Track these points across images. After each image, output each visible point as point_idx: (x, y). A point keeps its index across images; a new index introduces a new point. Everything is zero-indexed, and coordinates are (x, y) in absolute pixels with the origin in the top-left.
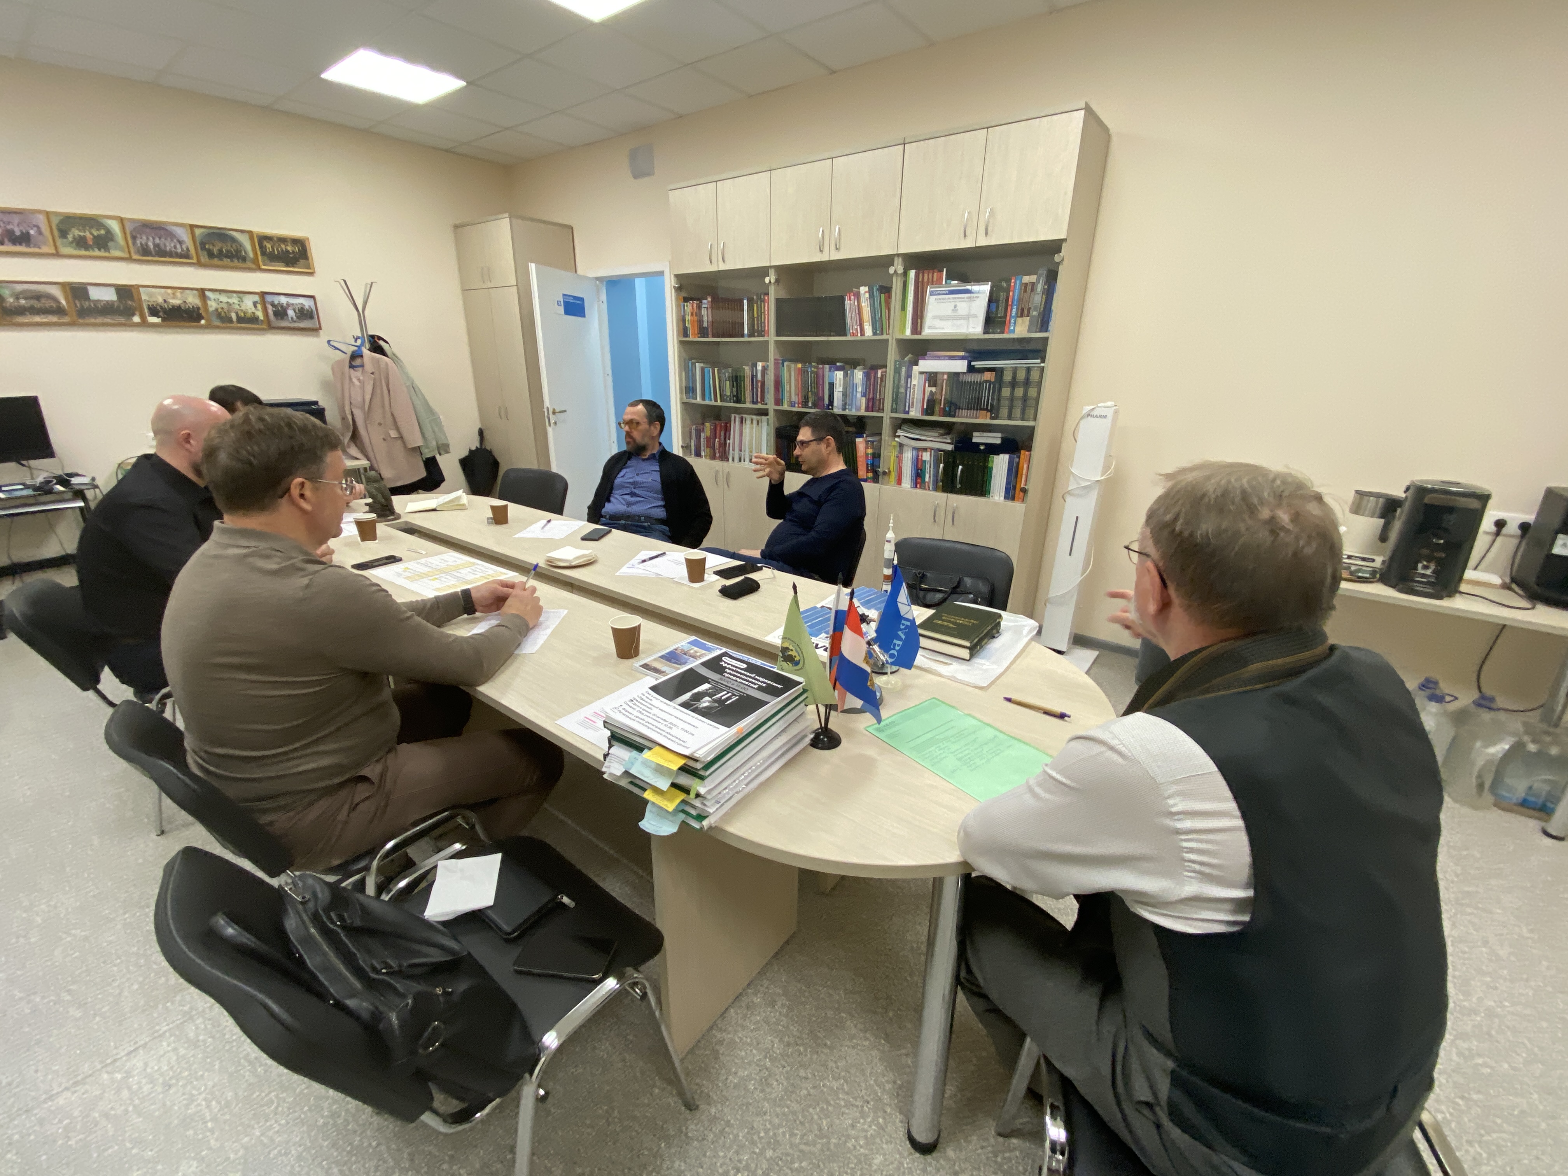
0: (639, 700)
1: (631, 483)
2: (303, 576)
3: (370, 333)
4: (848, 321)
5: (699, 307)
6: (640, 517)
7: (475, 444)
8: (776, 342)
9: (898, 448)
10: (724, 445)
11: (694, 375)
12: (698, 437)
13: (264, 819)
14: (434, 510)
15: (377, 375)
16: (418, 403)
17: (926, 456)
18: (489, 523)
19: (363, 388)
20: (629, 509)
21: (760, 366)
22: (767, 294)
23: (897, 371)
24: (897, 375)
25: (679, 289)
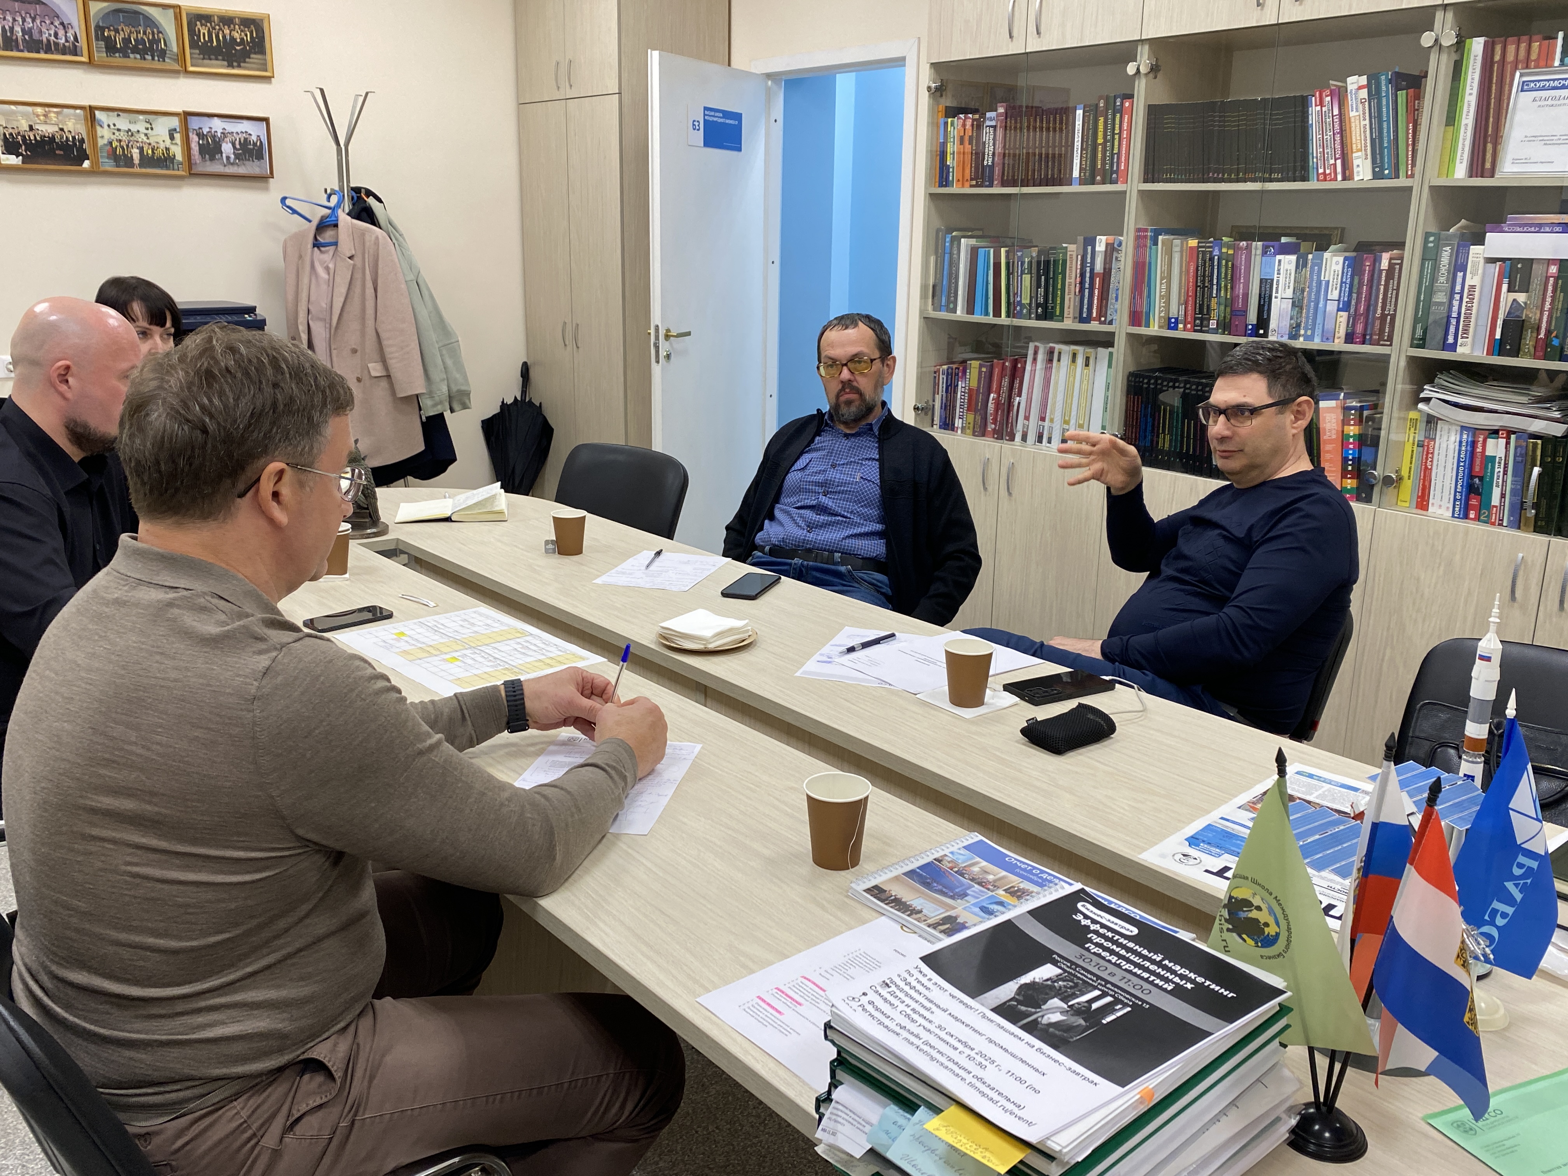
0: (902, 984)
1: (818, 484)
2: (260, 652)
3: (352, 185)
4: (1315, 149)
5: (978, 126)
6: (832, 552)
7: (511, 392)
8: (1141, 193)
9: (1422, 425)
10: (1007, 408)
11: (954, 264)
12: (951, 388)
13: (137, 1125)
14: (448, 519)
15: (358, 260)
16: (424, 314)
17: (1495, 448)
18: (547, 551)
19: (332, 284)
20: (811, 536)
21: (1101, 243)
22: (1131, 97)
23: (1430, 256)
24: (1428, 265)
25: (937, 92)
